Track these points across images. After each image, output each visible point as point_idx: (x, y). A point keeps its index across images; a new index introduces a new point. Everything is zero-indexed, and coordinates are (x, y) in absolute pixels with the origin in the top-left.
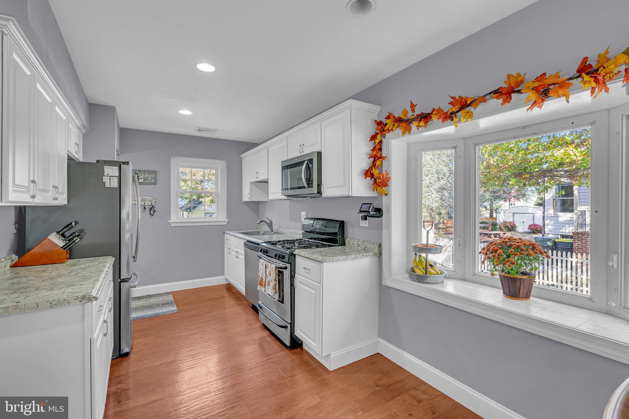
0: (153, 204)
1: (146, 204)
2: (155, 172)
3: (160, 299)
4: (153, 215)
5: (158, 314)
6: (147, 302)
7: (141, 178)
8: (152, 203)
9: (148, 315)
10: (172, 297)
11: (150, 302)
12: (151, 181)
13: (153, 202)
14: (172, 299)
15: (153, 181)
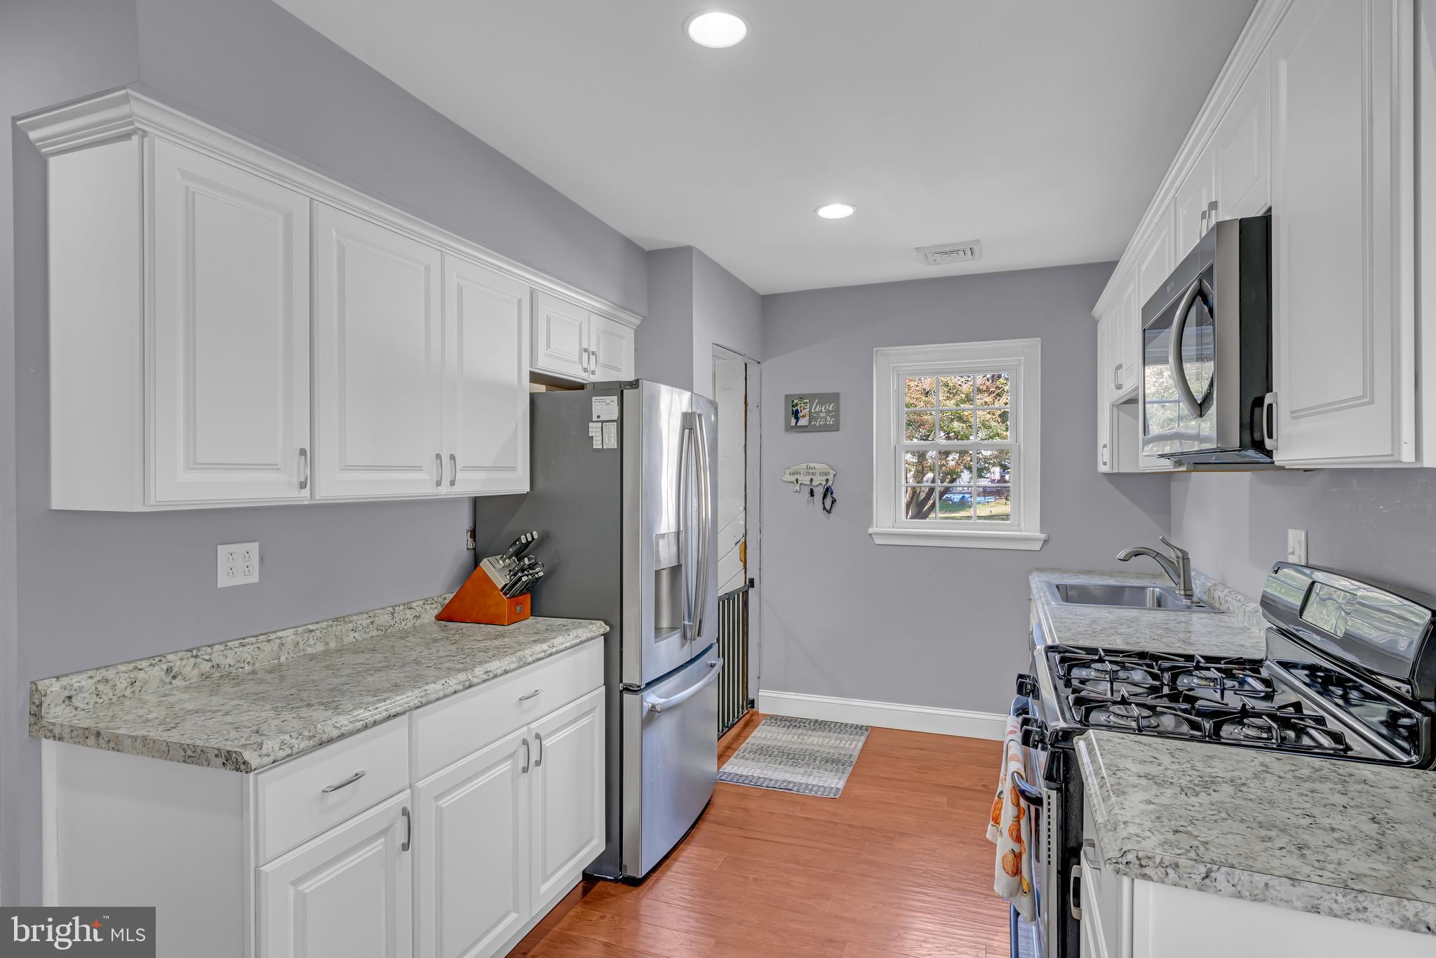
0: (830, 483)
1: (815, 483)
2: (834, 398)
3: (832, 742)
4: (829, 512)
5: (790, 786)
6: (799, 740)
7: (804, 416)
8: (827, 480)
9: (771, 780)
10: (860, 745)
11: (805, 744)
12: (826, 421)
13: (831, 477)
14: (856, 753)
15: (830, 421)
